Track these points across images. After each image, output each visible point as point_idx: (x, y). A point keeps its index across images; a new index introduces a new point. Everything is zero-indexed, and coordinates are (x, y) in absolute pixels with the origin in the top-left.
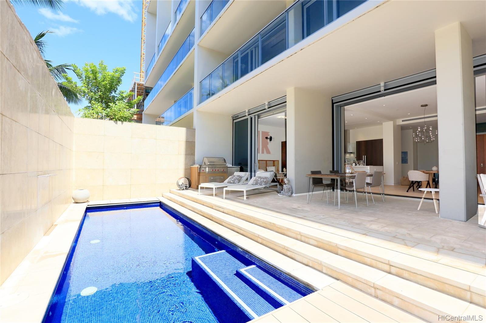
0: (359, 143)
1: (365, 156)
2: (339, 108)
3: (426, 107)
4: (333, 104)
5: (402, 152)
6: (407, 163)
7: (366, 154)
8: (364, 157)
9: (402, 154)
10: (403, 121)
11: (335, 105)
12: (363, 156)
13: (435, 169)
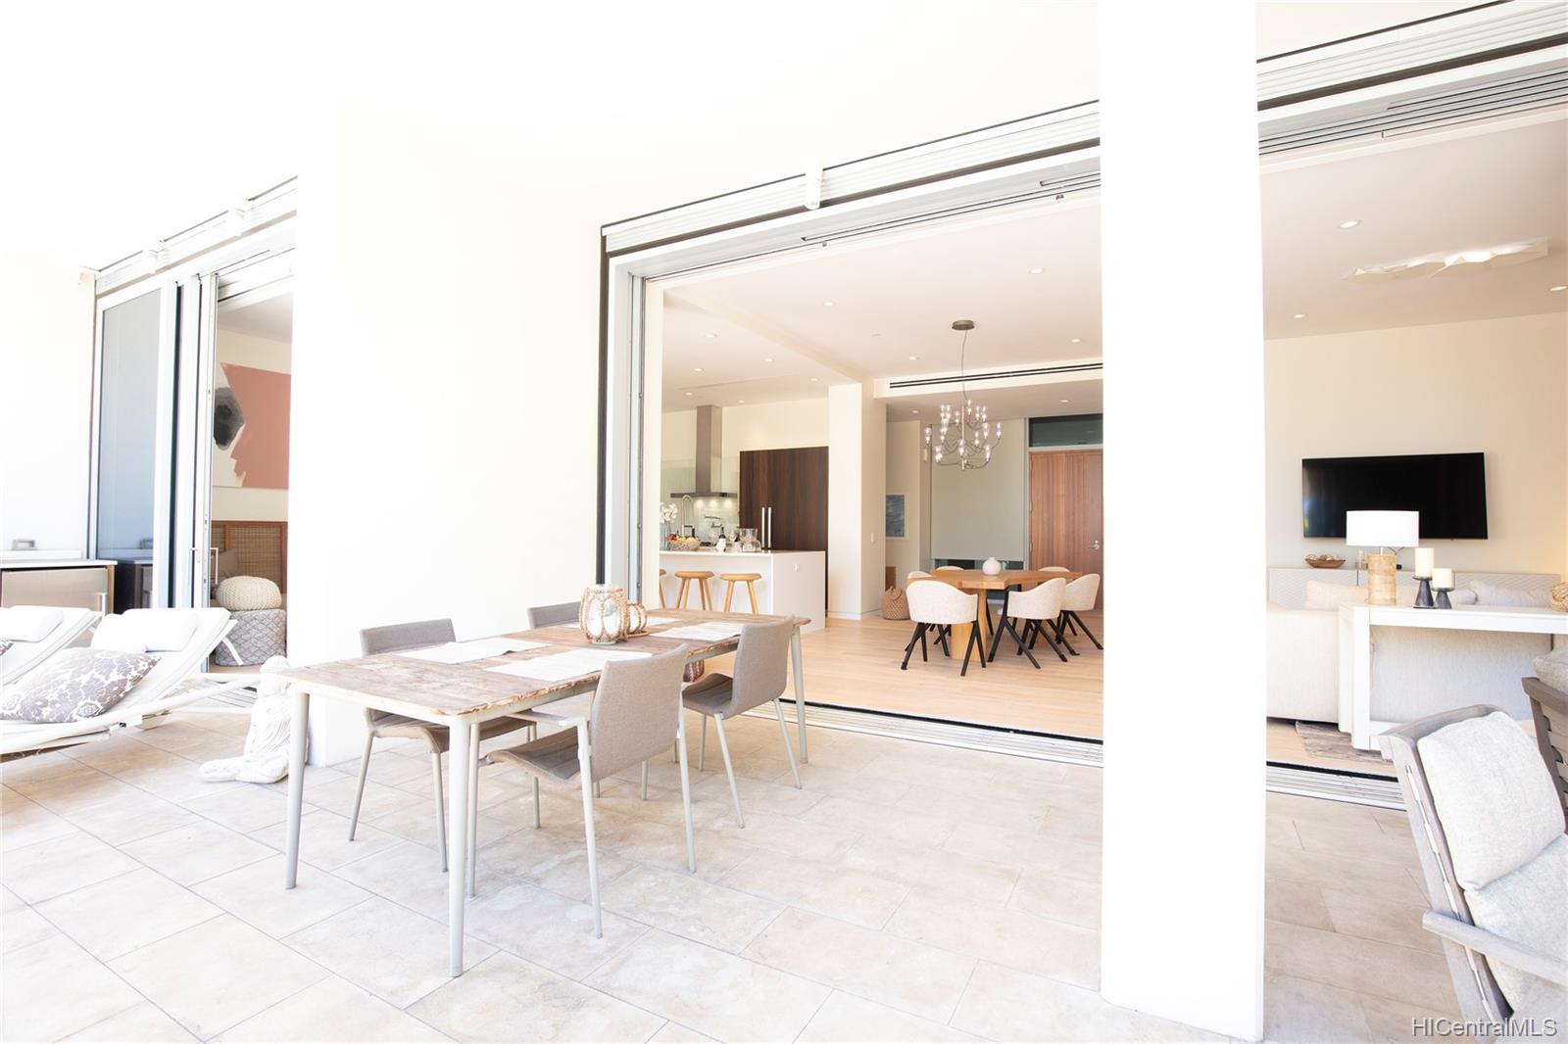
0: (748, 459)
1: (770, 509)
2: (638, 283)
3: (969, 331)
4: (606, 257)
5: (887, 496)
6: (903, 536)
7: (772, 502)
8: (766, 514)
9: (887, 502)
10: (893, 385)
11: (613, 262)
12: (763, 509)
13: (991, 566)
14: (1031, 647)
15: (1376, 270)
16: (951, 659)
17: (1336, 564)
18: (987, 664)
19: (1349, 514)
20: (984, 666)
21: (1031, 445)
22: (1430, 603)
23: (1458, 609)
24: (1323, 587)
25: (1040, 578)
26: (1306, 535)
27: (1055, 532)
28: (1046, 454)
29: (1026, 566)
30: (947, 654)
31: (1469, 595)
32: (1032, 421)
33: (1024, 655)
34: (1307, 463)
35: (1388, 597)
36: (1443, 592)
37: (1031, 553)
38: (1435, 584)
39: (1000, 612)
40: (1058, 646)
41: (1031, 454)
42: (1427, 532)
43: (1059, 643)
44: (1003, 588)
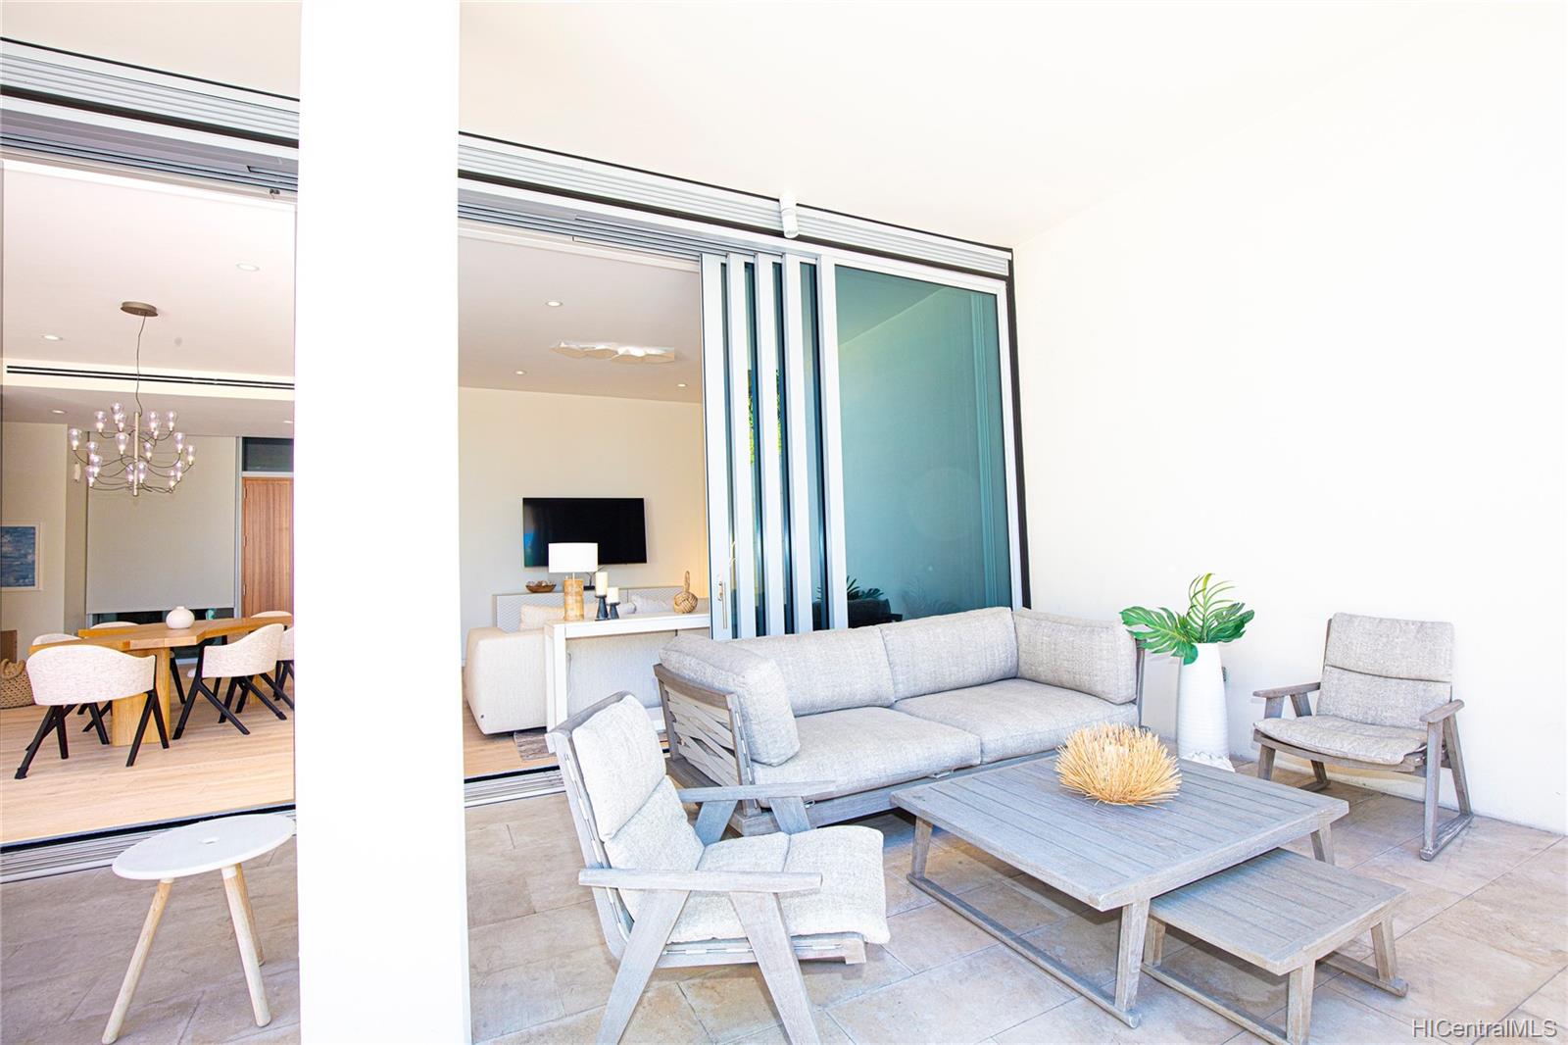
6: (32, 585)
13: (180, 618)
14: (239, 710)
15: (574, 346)
16: (113, 746)
17: (549, 589)
18: (171, 742)
19: (551, 546)
20: (166, 745)
21: (245, 469)
22: (606, 616)
23: (624, 618)
24: (535, 610)
25: (252, 626)
26: (526, 565)
27: (277, 571)
28: (267, 480)
29: (237, 613)
30: (105, 740)
31: (630, 606)
32: (247, 441)
33: (228, 722)
34: (527, 502)
35: (578, 614)
36: (614, 606)
37: (244, 598)
38: (609, 601)
39: (192, 674)
40: (275, 703)
41: (245, 479)
42: (604, 559)
43: (277, 699)
44: (195, 644)
